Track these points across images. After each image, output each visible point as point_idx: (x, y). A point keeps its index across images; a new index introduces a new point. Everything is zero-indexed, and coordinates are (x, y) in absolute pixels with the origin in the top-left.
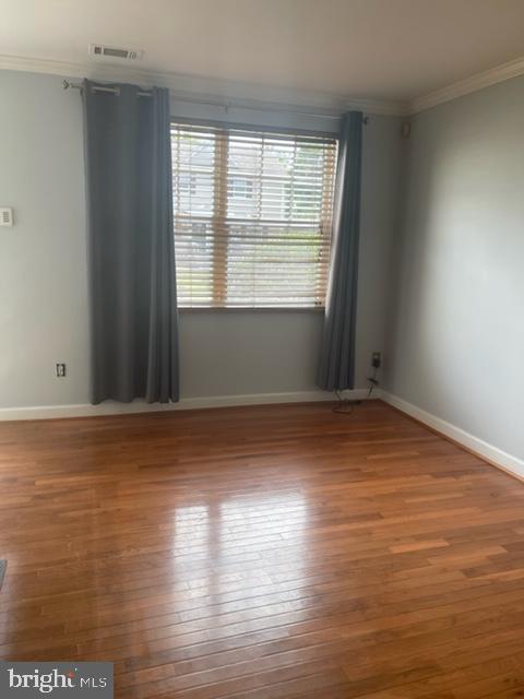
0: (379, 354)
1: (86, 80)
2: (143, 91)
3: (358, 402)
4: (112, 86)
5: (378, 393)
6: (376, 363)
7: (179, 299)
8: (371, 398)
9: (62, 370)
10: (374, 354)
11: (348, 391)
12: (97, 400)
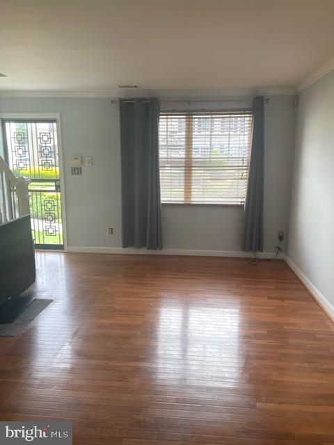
0: (283, 233)
1: (120, 99)
2: (146, 100)
3: (269, 260)
4: (132, 100)
5: (281, 256)
6: (281, 238)
7: (161, 199)
8: (277, 258)
9: (112, 231)
10: (279, 233)
11: (259, 253)
12: (124, 246)
